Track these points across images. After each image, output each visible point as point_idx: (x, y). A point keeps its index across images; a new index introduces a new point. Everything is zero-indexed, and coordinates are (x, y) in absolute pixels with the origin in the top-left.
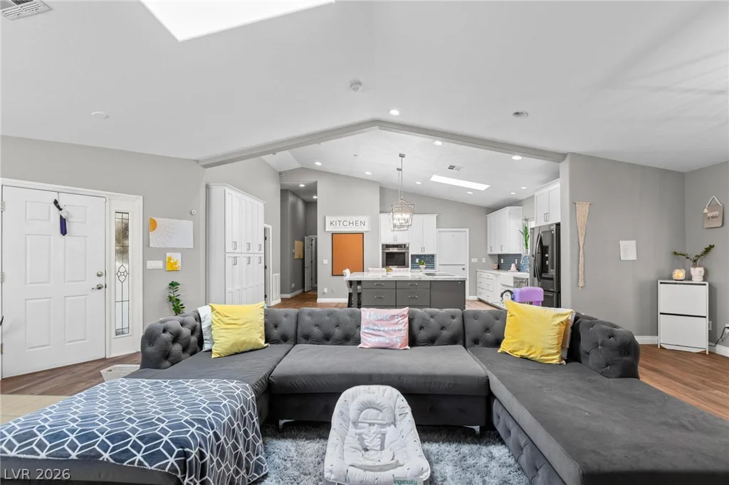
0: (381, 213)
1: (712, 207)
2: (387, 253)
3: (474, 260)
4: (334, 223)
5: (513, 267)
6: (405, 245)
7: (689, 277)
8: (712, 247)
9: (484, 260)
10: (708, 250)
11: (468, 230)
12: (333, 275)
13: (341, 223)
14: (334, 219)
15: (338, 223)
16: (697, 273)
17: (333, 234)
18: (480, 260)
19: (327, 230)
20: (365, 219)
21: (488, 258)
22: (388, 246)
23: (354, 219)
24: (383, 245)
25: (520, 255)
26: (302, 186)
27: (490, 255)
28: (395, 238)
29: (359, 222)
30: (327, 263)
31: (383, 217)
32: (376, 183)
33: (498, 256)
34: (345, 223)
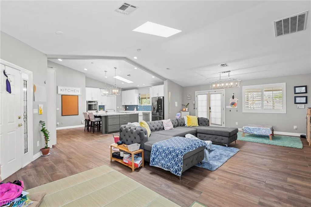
0: (86, 87)
1: (189, 95)
2: (89, 105)
3: (118, 107)
5: (135, 109)
6: (96, 101)
7: (185, 110)
8: (189, 103)
9: (121, 107)
10: (188, 104)
11: (116, 96)
12: (62, 116)
13: (67, 90)
14: (62, 88)
15: (65, 90)
16: (187, 109)
17: (62, 95)
19: (59, 93)
20: (79, 89)
21: (122, 107)
22: (89, 102)
23: (74, 89)
24: (87, 101)
25: (137, 105)
27: (123, 106)
28: (92, 98)
29: (76, 91)
30: (59, 110)
31: (87, 89)
32: (84, 73)
33: (125, 106)
34: (69, 90)
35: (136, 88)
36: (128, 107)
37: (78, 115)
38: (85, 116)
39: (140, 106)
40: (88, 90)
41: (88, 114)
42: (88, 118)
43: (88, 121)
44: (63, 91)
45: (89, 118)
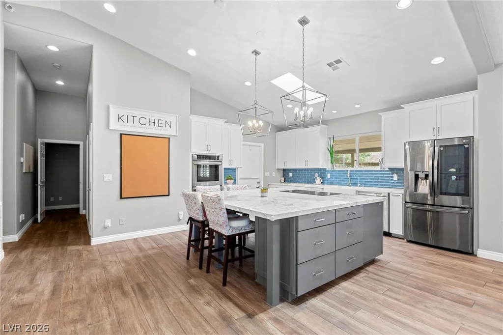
0: (191, 113)
2: (199, 166)
3: (267, 174)
4: (124, 118)
5: (318, 180)
6: (218, 157)
9: (274, 174)
11: (262, 145)
12: (121, 198)
13: (136, 119)
15: (130, 119)
17: (121, 134)
18: (271, 174)
19: (111, 127)
20: (172, 118)
22: (200, 157)
23: (157, 116)
24: (193, 155)
25: (325, 170)
26: (53, 48)
27: (278, 169)
28: (208, 147)
29: (164, 122)
30: (111, 179)
31: (194, 119)
32: (187, 74)
33: (284, 170)
34: (142, 121)
35: (325, 122)
36: (291, 175)
37: (169, 195)
38: (189, 208)
39: (332, 172)
40: (197, 121)
41: (200, 199)
42: (202, 214)
43: (200, 225)
44: (125, 120)
45: (205, 215)
